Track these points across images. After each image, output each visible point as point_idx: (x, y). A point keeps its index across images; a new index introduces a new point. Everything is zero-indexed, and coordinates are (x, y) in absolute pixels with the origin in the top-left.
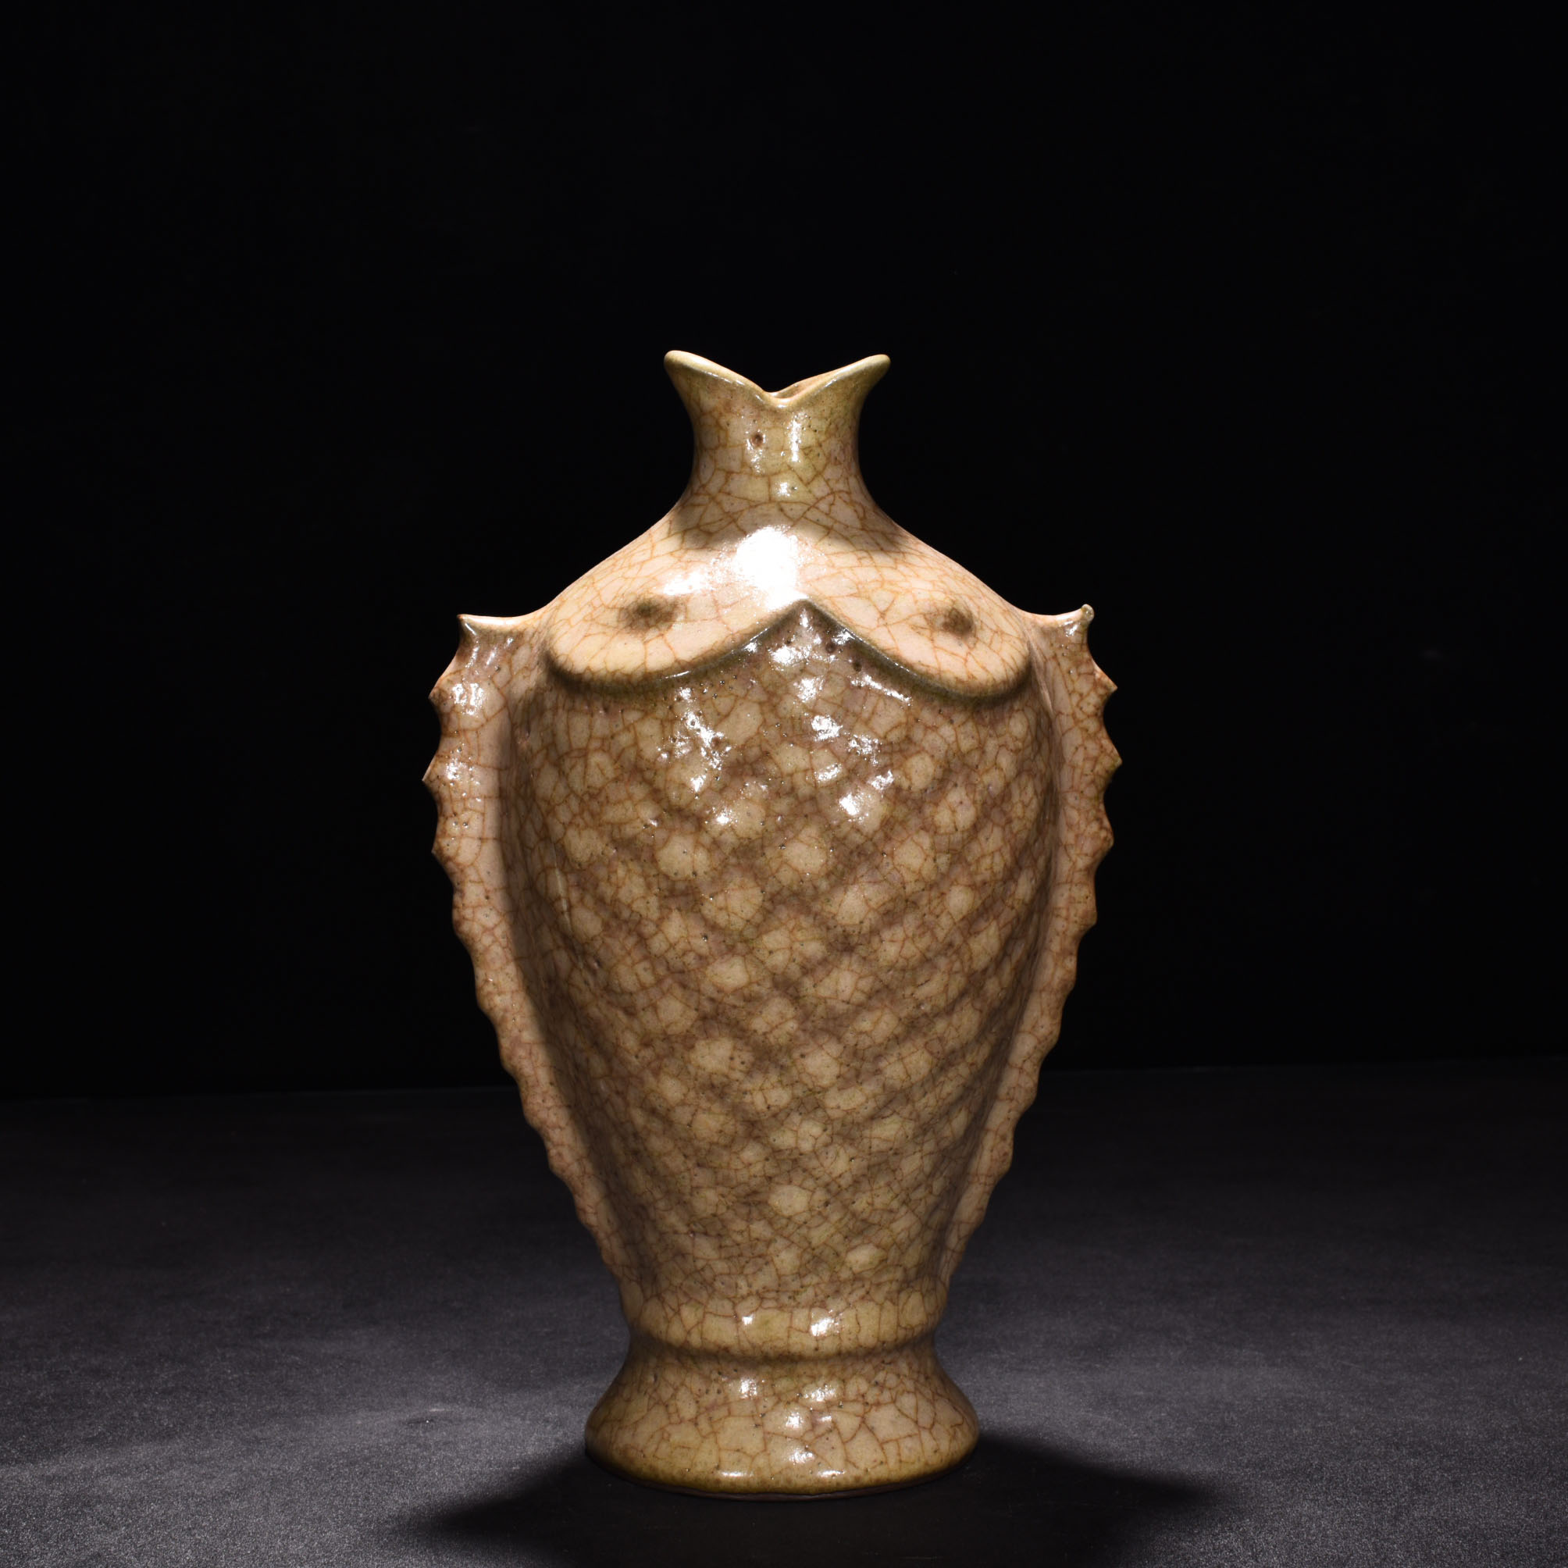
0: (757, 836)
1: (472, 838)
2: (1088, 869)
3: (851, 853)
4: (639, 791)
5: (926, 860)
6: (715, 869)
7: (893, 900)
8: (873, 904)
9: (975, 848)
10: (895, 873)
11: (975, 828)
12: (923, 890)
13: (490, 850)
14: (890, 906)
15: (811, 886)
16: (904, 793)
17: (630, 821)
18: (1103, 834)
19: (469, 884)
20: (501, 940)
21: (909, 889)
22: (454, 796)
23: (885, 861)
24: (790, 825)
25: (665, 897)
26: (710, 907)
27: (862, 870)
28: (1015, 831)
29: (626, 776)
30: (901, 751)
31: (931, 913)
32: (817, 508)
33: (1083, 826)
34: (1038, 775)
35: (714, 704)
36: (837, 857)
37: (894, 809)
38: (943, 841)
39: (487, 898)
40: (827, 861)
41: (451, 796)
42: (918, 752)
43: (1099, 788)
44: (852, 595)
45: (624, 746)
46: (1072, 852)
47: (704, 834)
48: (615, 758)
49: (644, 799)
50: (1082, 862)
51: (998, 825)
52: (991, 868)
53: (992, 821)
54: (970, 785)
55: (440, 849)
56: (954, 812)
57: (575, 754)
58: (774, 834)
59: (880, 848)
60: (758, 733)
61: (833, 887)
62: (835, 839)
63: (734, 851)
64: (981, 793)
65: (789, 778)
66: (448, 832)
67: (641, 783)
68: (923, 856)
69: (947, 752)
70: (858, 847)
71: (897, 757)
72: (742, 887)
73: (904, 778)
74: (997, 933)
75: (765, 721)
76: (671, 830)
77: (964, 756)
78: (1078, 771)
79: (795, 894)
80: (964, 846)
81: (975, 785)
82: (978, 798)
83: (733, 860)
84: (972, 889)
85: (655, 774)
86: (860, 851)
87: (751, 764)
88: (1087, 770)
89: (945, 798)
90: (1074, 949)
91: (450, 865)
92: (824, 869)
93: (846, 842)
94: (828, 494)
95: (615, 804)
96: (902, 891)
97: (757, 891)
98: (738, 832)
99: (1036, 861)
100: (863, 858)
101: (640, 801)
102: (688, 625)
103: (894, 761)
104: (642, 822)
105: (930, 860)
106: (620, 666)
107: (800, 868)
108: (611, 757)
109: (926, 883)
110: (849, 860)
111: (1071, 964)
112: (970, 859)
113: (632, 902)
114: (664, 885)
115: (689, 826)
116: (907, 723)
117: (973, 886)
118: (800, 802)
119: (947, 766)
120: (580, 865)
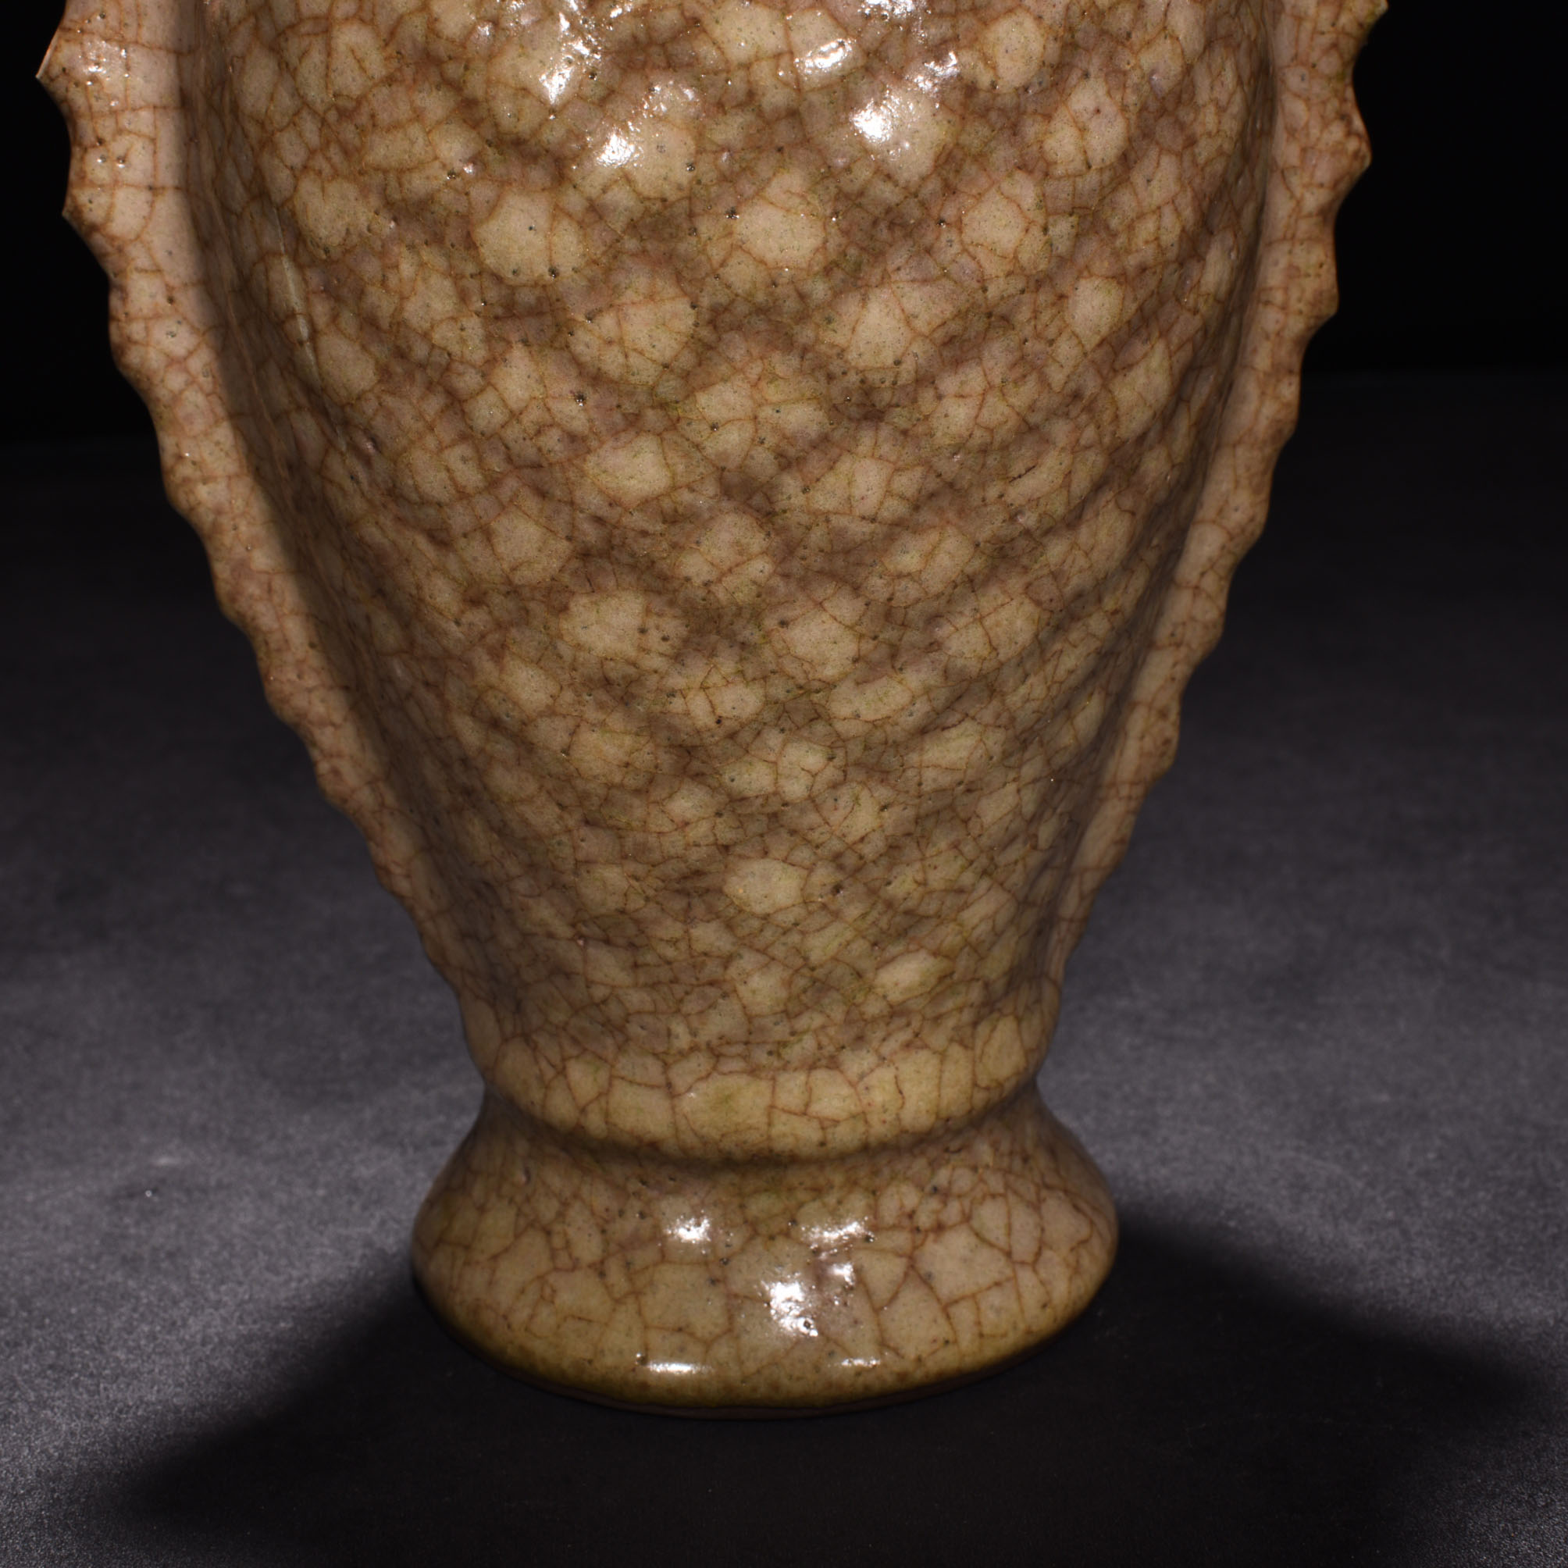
0: (680, 194)
1: (136, 186)
2: (1322, 212)
3: (875, 223)
4: (435, 103)
5: (1027, 231)
6: (595, 262)
7: (960, 315)
8: (920, 324)
9: (1126, 200)
10: (964, 259)
11: (1127, 160)
12: (1023, 292)
13: (169, 207)
14: (955, 327)
15: (794, 294)
16: (982, 95)
17: (420, 165)
18: (1353, 145)
19: (135, 276)
20: (201, 379)
21: (993, 292)
22: (97, 105)
23: (944, 238)
24: (747, 169)
25: (497, 318)
26: (587, 338)
27: (898, 257)
28: (1201, 160)
29: (409, 73)
30: (974, 9)
31: (1038, 336)
33: (1315, 132)
34: (1244, 45)
36: (846, 233)
37: (963, 129)
38: (1062, 192)
39: (171, 300)
40: (826, 241)
41: (90, 107)
42: (1010, 11)
43: (1347, 57)
45: (401, 10)
46: (1295, 181)
47: (571, 191)
48: (385, 36)
49: (447, 120)
50: (1313, 200)
51: (1169, 151)
52: (1157, 239)
53: (1157, 143)
54: (1115, 75)
55: (77, 211)
56: (1083, 130)
57: (306, 28)
58: (714, 189)
59: (934, 212)
61: (837, 293)
62: (841, 195)
63: (633, 226)
64: (1137, 89)
65: (742, 73)
66: (90, 176)
67: (438, 88)
68: (1023, 225)
69: (1068, 8)
70: (888, 210)
71: (967, 22)
72: (651, 297)
73: (981, 65)
74: (1166, 364)
76: (504, 183)
77: (1102, 14)
78: (1308, 26)
79: (760, 310)
80: (1101, 201)
81: (1125, 73)
82: (1132, 98)
83: (631, 244)
84: (1119, 283)
85: (466, 68)
86: (893, 218)
87: (663, 45)
88: (1325, 25)
89: (1065, 102)
90: (1296, 362)
91: (98, 240)
92: (820, 257)
93: (864, 201)
95: (388, 131)
96: (979, 296)
97: (682, 306)
98: (639, 187)
99: (1238, 214)
100: (898, 233)
101: (439, 123)
103: (961, 30)
104: (444, 166)
105: (1036, 231)
107: (770, 257)
108: (378, 35)
109: (1028, 277)
110: (872, 237)
111: (1290, 390)
112: (1114, 223)
113: (432, 327)
114: (492, 294)
115: (538, 175)
117: (1121, 278)
118: (767, 121)
119: (1068, 36)
120: (327, 251)
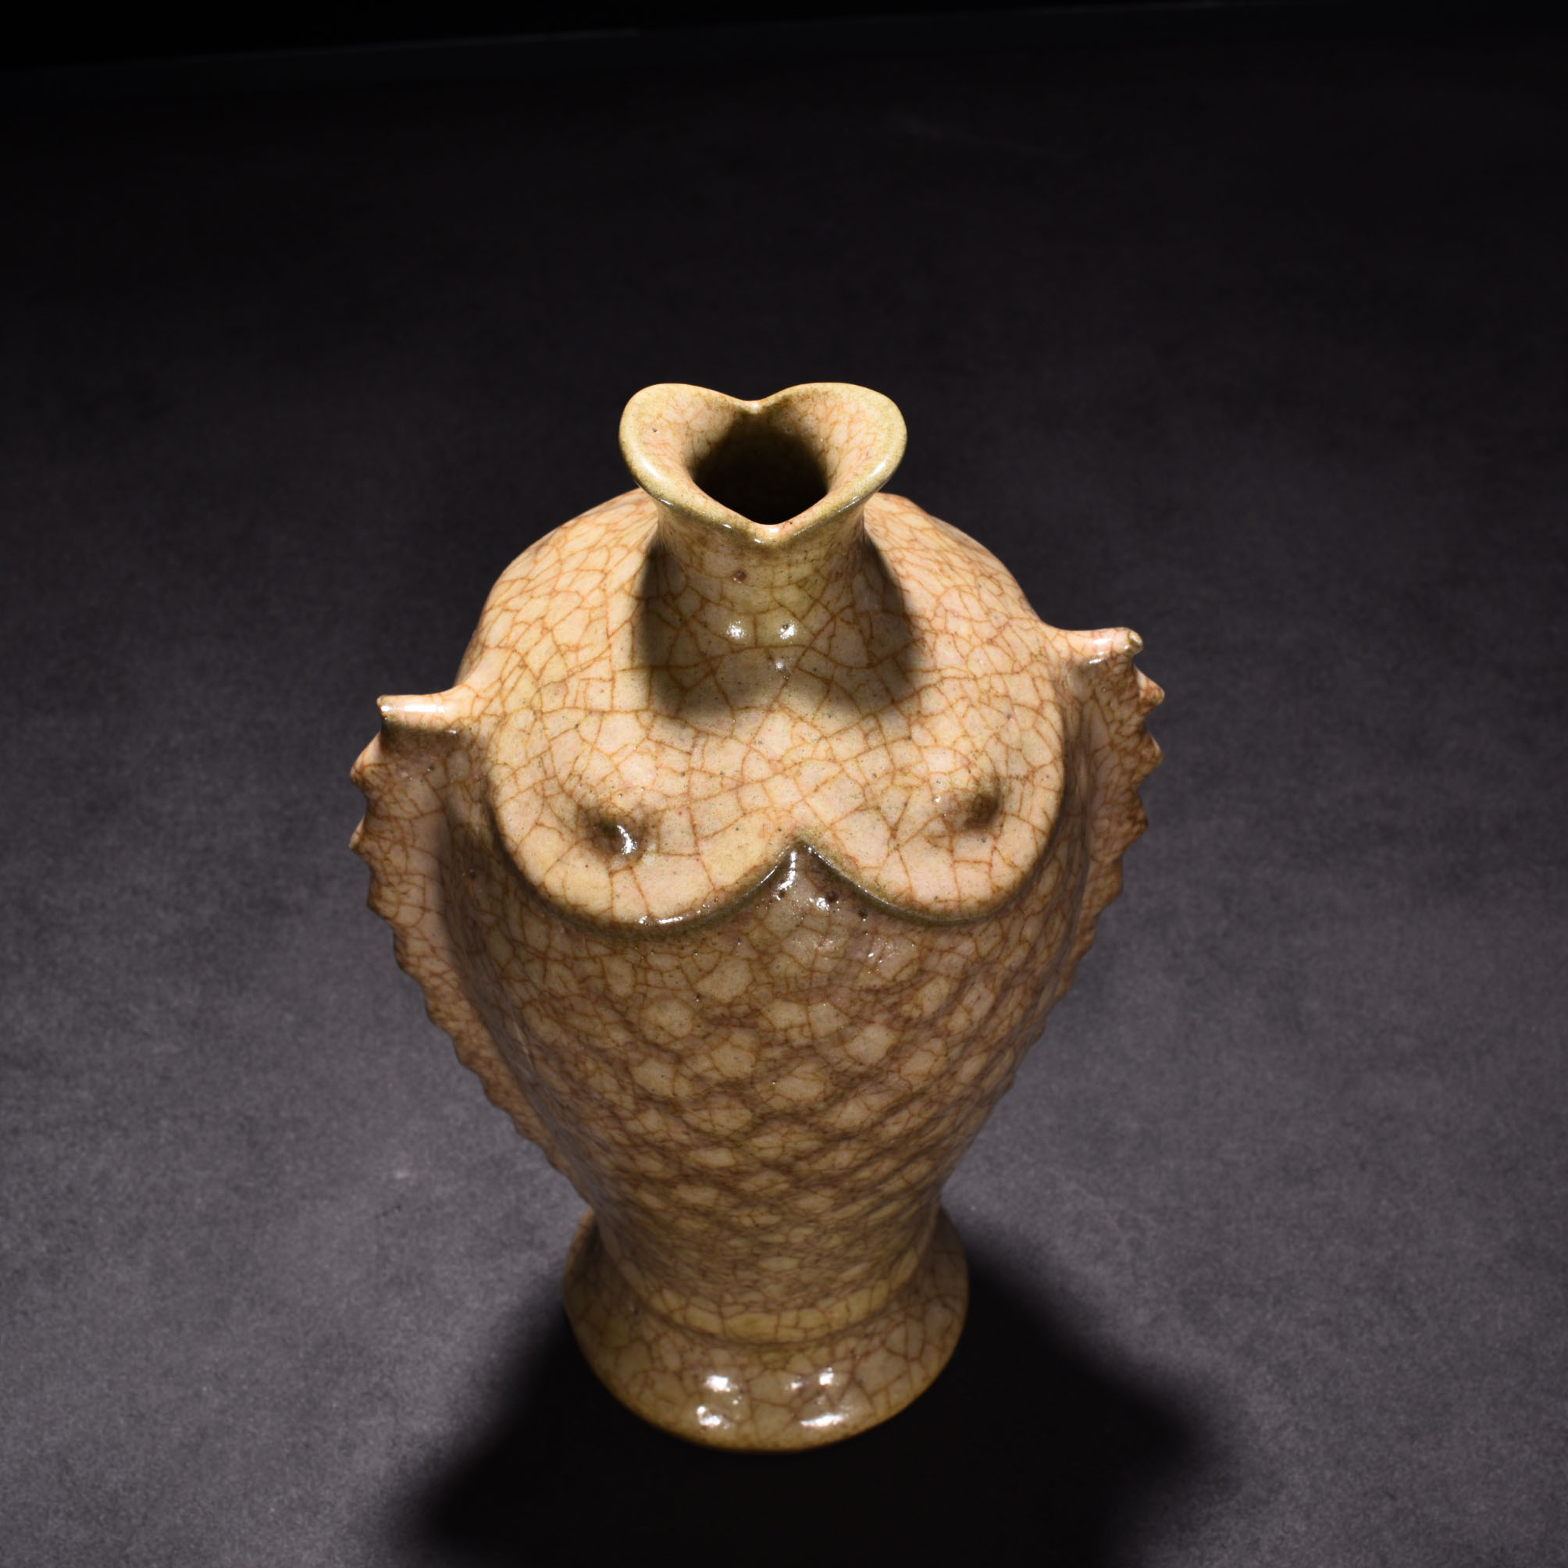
0: (746, 1076)
1: (413, 906)
3: (852, 1079)
4: (609, 1015)
5: (936, 1060)
6: (699, 1094)
7: (897, 1099)
8: (875, 1107)
9: (993, 1022)
10: (901, 1081)
11: (993, 1009)
13: (432, 917)
14: (894, 1104)
15: (807, 1108)
17: (599, 1036)
20: (451, 983)
21: (916, 1087)
23: (890, 1077)
24: (784, 1066)
25: (642, 1099)
26: (692, 1117)
27: (865, 1087)
28: (1037, 975)
29: (593, 998)
30: (912, 985)
31: (940, 1092)
32: (814, 649)
35: (694, 961)
36: (836, 1085)
37: (902, 1036)
38: (957, 1038)
39: (434, 951)
40: (825, 1089)
41: (384, 871)
42: (932, 979)
43: (1128, 796)
44: (857, 809)
45: (590, 973)
46: (1100, 855)
47: (685, 1068)
48: (579, 978)
49: (615, 1024)
50: (1110, 859)
51: (1019, 986)
52: (1010, 1024)
53: (1012, 988)
54: (989, 977)
56: (970, 1010)
57: (531, 950)
58: (765, 1074)
59: (886, 1069)
60: (747, 992)
61: (830, 1105)
62: (834, 1072)
63: (720, 1084)
64: (1002, 976)
65: (782, 1032)
66: (384, 897)
67: (610, 1010)
68: (934, 1058)
69: (964, 965)
70: (860, 1074)
71: (908, 991)
72: (728, 1107)
73: (914, 1009)
75: (754, 980)
76: (647, 1056)
77: (984, 958)
79: (788, 1114)
80: (979, 1030)
81: (995, 974)
82: (998, 982)
83: (718, 1090)
84: (987, 1051)
85: (627, 1009)
86: (863, 1076)
87: (739, 1018)
88: (1123, 784)
89: (961, 1003)
92: (822, 1095)
93: (847, 1073)
94: (828, 623)
95: (580, 1015)
96: (908, 1091)
97: (746, 1111)
98: (724, 1073)
100: (865, 1080)
101: (611, 1023)
102: (662, 859)
103: (904, 996)
104: (613, 1041)
105: (941, 1058)
106: (582, 901)
107: (794, 1097)
108: (574, 975)
110: (850, 1084)
112: (986, 1033)
113: (604, 1091)
114: (639, 1092)
115: (667, 1058)
116: (919, 958)
117: (988, 1049)
118: (795, 1049)
119: (964, 976)
120: (542, 1038)
